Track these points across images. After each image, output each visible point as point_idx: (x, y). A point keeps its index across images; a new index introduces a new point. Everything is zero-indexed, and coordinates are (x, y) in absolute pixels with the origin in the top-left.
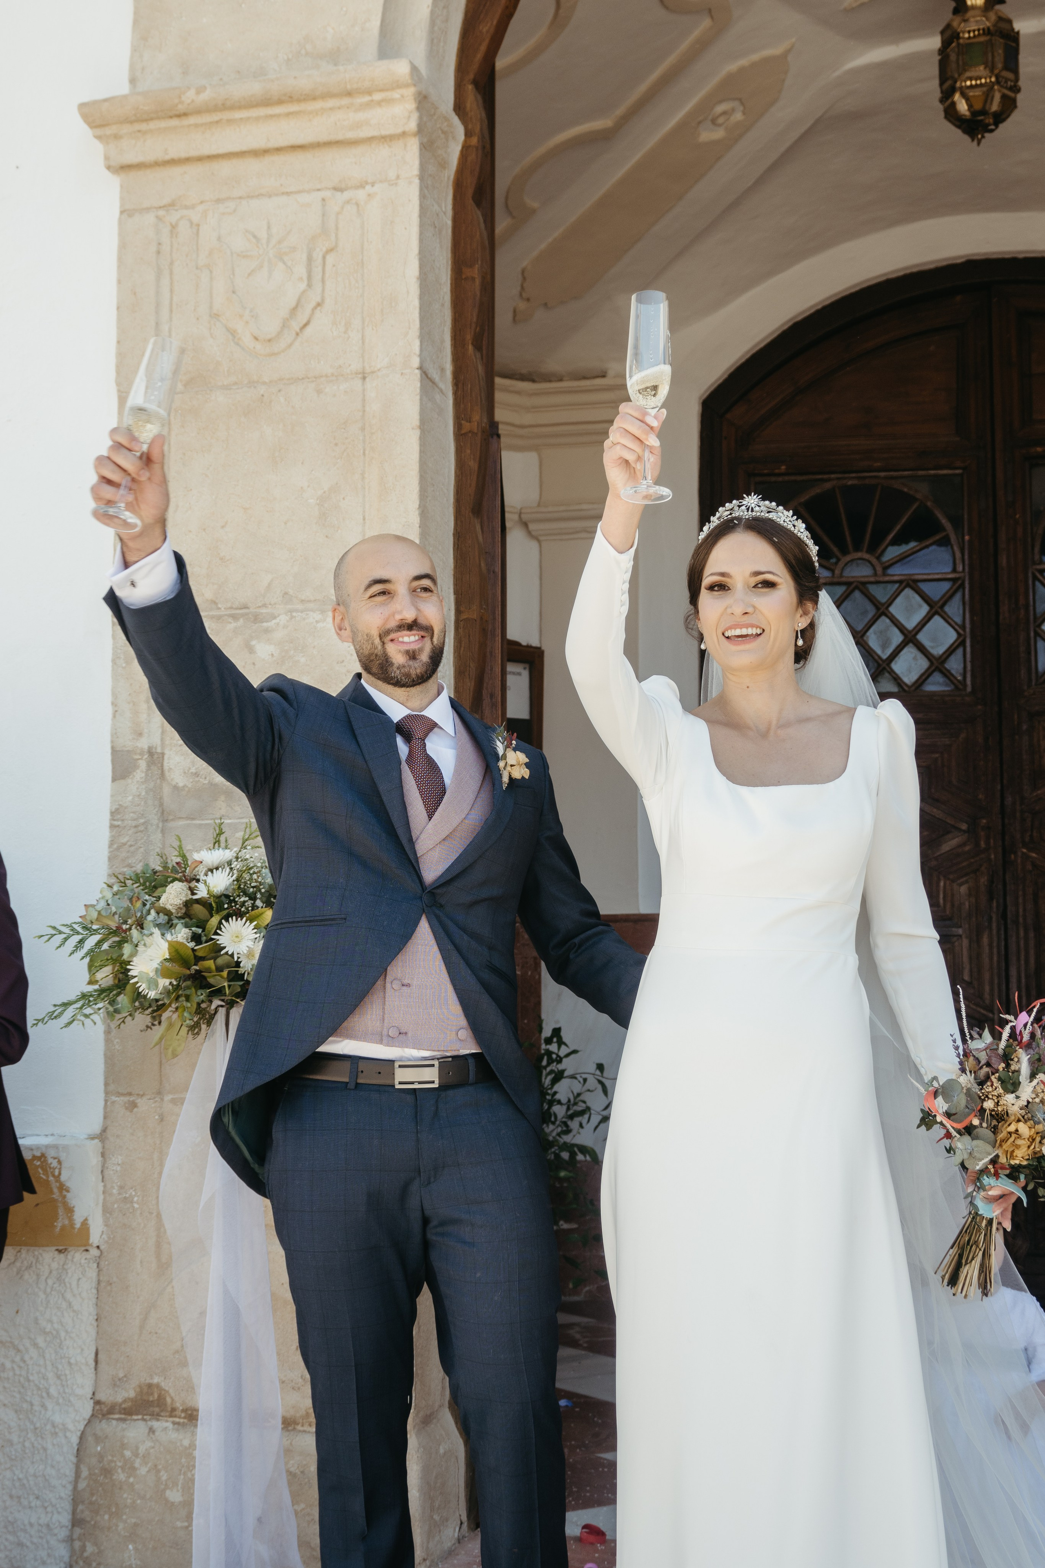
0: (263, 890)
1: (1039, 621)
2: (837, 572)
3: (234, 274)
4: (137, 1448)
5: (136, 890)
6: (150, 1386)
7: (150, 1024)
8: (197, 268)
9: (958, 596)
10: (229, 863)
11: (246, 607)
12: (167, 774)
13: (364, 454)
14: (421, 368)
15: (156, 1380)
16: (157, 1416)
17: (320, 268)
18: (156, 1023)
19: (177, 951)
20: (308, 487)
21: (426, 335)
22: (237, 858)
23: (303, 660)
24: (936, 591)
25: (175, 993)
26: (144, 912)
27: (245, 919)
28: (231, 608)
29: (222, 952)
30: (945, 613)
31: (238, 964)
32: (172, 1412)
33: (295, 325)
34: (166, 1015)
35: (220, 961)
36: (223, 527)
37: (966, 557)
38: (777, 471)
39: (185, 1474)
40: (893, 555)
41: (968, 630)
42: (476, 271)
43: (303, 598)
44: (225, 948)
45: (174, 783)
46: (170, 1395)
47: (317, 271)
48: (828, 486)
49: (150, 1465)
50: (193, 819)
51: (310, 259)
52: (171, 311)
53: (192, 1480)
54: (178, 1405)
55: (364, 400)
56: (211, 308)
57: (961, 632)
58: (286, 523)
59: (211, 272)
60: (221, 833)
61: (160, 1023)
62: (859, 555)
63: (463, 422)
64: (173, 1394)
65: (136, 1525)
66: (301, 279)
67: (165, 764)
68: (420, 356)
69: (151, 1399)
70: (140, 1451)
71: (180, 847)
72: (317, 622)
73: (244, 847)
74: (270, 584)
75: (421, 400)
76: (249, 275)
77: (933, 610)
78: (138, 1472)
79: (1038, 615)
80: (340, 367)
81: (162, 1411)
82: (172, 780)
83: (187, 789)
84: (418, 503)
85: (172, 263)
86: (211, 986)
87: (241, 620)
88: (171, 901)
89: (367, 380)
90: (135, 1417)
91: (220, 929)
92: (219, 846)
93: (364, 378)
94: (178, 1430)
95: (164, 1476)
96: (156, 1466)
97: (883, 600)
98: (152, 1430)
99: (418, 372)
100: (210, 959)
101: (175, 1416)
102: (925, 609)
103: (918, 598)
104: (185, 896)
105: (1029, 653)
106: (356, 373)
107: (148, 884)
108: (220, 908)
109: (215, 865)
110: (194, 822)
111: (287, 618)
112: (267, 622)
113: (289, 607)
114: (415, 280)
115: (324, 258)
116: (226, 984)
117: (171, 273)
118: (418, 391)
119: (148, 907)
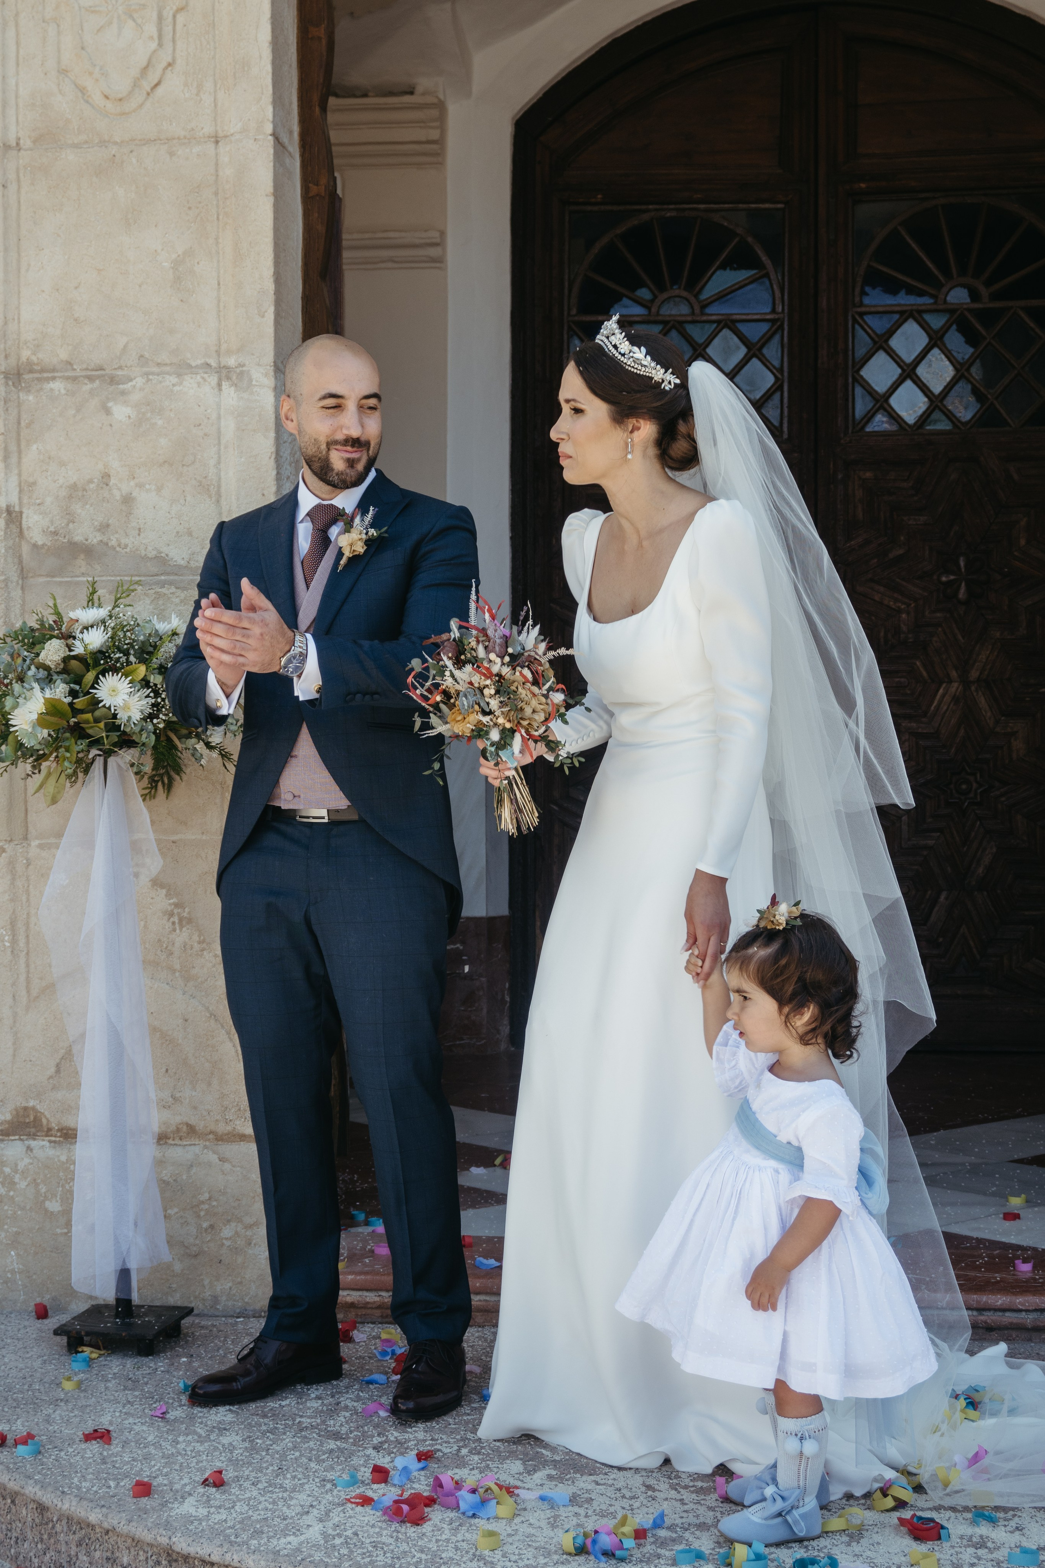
0: (136, 647)
1: (857, 367)
2: (654, 310)
3: (82, 30)
4: (16, 1165)
5: (16, 647)
6: (26, 1109)
7: (30, 773)
8: (44, 21)
9: (777, 338)
10: (103, 622)
11: (102, 369)
12: (26, 532)
13: (218, 218)
14: (275, 135)
15: (31, 1103)
16: (33, 1136)
17: (170, 28)
18: (36, 771)
19: (54, 706)
20: (162, 250)
21: (278, 100)
22: (111, 616)
23: (160, 422)
24: (755, 332)
25: (55, 743)
26: (25, 667)
27: (120, 674)
28: (87, 369)
29: (100, 705)
30: (763, 355)
31: (115, 716)
32: (48, 1132)
33: (146, 86)
34: (45, 765)
35: (97, 713)
36: (76, 288)
37: (786, 297)
38: (593, 200)
39: (63, 1186)
40: (713, 293)
41: (786, 374)
42: (323, 30)
43: (159, 361)
44: (102, 701)
45: (33, 541)
46: (45, 1116)
47: (168, 29)
48: (646, 217)
49: (29, 1179)
50: (53, 577)
51: (160, 18)
52: (18, 65)
53: (71, 1192)
54: (53, 1125)
55: (217, 164)
56: (59, 63)
57: (779, 376)
58: (140, 286)
59: (58, 26)
60: (94, 592)
61: (40, 771)
62: (676, 291)
63: (310, 185)
64: (48, 1116)
65: (17, 1233)
66: (151, 38)
67: (24, 522)
68: (273, 122)
69: (27, 1120)
70: (19, 1167)
71: (55, 605)
72: (174, 385)
73: (116, 606)
74: (125, 347)
75: (274, 166)
76: (98, 31)
77: (752, 352)
78: (18, 1186)
79: (857, 360)
80: (193, 129)
81: (38, 1131)
82: (31, 538)
83: (46, 548)
84: (273, 270)
85: (17, 15)
86: (89, 736)
87: (97, 382)
88: (50, 658)
89: (220, 144)
90: (13, 1138)
91: (98, 684)
92: (93, 605)
93: (217, 142)
94: (54, 1148)
95: (43, 1189)
96: (35, 1180)
97: (700, 340)
98: (29, 1149)
99: (271, 138)
100: (88, 712)
101: (52, 1136)
102: (743, 351)
103: (736, 339)
104: (63, 652)
105: (847, 400)
106: (209, 137)
107: (26, 641)
108: (96, 664)
109: (90, 623)
110: (54, 579)
111: (144, 381)
112: (123, 384)
113: (145, 369)
114: (267, 44)
115: (174, 17)
116: (104, 735)
117: (17, 25)
118: (272, 157)
119: (28, 662)
